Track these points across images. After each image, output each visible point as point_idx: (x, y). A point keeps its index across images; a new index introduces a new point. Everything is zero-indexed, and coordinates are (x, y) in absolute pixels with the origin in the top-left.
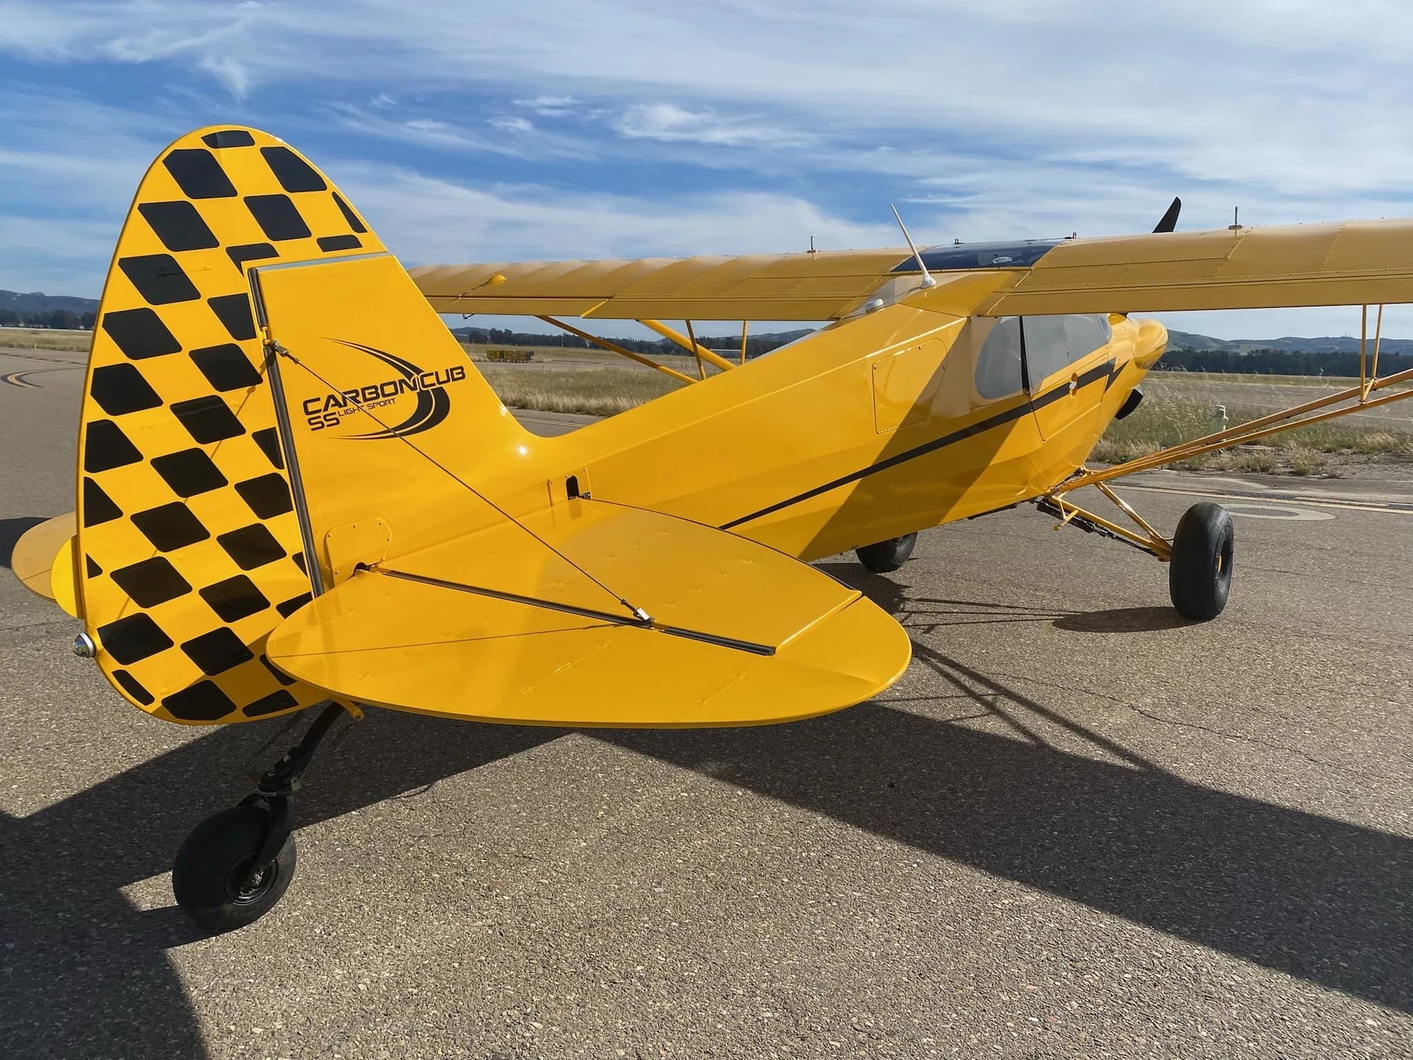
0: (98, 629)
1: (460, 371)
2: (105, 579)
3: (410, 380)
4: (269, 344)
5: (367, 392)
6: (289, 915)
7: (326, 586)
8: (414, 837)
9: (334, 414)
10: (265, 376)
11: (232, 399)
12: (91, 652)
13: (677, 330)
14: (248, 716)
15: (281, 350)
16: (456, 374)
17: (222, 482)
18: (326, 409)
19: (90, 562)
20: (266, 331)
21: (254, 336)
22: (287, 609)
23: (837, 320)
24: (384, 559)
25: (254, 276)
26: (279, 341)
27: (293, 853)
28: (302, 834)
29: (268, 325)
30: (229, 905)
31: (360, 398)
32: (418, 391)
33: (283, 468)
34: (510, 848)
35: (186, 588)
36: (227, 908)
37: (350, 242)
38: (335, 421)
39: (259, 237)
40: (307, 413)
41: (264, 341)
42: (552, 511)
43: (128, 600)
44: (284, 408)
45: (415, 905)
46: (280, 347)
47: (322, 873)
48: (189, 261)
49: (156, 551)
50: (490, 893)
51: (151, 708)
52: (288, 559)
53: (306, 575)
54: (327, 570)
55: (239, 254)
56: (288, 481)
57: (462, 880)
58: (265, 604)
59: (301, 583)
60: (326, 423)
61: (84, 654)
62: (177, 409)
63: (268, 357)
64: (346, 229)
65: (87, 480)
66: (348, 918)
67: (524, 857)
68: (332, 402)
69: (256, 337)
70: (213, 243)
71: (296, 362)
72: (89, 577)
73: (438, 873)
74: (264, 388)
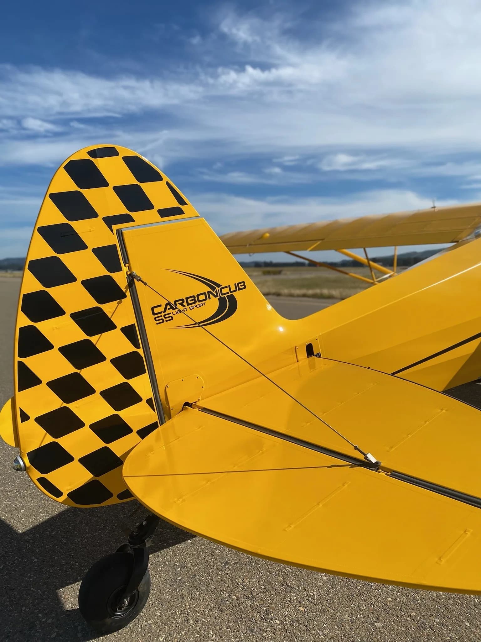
0: (27, 454)
1: (243, 284)
2: (31, 422)
3: (214, 292)
4: (130, 274)
5: (189, 300)
6: (146, 623)
7: (166, 418)
8: (222, 563)
9: (170, 314)
10: (128, 294)
11: (108, 308)
12: (23, 468)
13: (358, 254)
14: (120, 499)
15: (137, 277)
16: (241, 286)
17: (103, 358)
18: (165, 311)
19: (22, 412)
20: (128, 267)
21: (120, 270)
22: (144, 433)
23: (458, 242)
24: (200, 399)
25: (120, 234)
26: (136, 271)
27: (148, 584)
28: (160, 555)
29: (129, 263)
30: (109, 619)
31: (185, 304)
32: (219, 297)
33: (140, 348)
34: (279, 577)
35: (81, 425)
36: (108, 621)
37: (177, 211)
38: (170, 318)
39: (122, 210)
40: (154, 314)
41: (127, 272)
42: (298, 365)
43: (46, 434)
44: (140, 313)
45: (221, 622)
46: (137, 276)
47: (168, 588)
48: (80, 226)
49: (62, 404)
50: (267, 616)
51: (61, 499)
52: (144, 402)
53: (155, 412)
54: (167, 407)
55: (110, 221)
56: (143, 356)
57: (250, 603)
58: (129, 430)
59: (151, 416)
60: (165, 320)
61: (20, 469)
62: (74, 316)
63: (130, 282)
64: (174, 203)
65: (19, 362)
66: (180, 629)
67: (288, 586)
68: (168, 307)
69: (122, 271)
70: (95, 215)
71: (145, 284)
72: (22, 422)
73: (235, 595)
74: (127, 301)
